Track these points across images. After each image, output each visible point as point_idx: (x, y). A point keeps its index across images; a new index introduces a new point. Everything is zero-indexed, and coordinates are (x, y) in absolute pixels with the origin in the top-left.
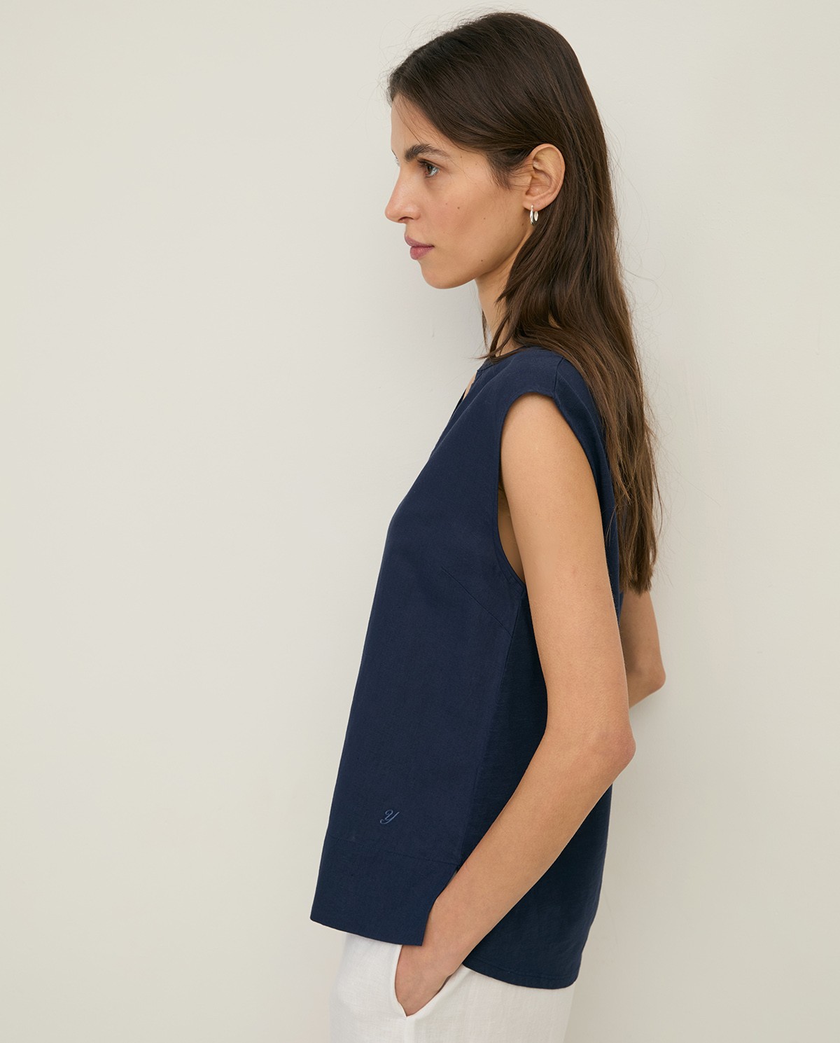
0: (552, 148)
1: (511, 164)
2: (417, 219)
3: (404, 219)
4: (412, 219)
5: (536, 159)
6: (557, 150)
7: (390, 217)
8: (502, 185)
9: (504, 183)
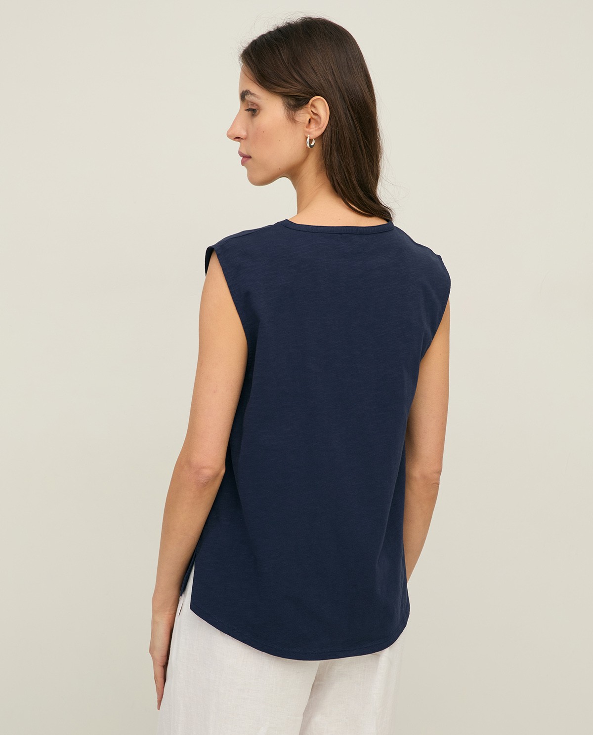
0: (322, 100)
1: (297, 107)
2: (245, 139)
3: (237, 138)
4: (242, 139)
5: (313, 105)
6: (326, 102)
7: (229, 136)
8: (290, 120)
9: (292, 120)
